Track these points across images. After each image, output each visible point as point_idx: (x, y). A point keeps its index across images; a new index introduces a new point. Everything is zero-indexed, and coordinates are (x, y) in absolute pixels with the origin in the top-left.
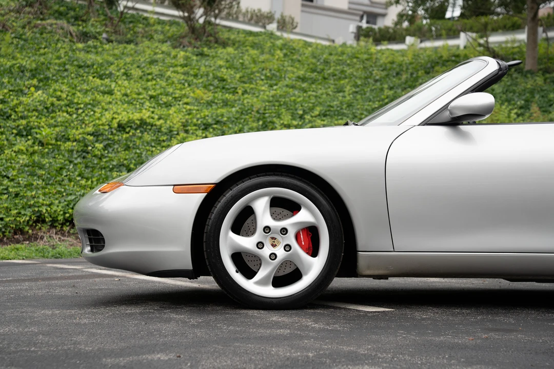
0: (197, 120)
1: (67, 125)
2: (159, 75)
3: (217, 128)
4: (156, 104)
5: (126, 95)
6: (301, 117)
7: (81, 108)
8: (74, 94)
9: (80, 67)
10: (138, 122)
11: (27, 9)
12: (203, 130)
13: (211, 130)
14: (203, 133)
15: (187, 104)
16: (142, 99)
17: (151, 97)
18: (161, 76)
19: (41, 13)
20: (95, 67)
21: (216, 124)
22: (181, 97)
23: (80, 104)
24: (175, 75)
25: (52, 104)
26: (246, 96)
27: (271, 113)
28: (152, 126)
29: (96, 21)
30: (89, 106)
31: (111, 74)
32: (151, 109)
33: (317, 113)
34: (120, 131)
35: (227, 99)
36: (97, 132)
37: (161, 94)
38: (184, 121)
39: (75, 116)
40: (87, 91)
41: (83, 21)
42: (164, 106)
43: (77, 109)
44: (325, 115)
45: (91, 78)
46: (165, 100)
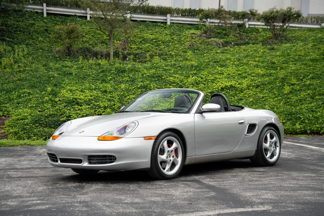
0: (255, 84)
1: (202, 89)
2: (246, 63)
3: (262, 87)
4: (240, 77)
5: (229, 74)
6: (302, 80)
7: (209, 82)
8: (208, 76)
9: (215, 62)
10: (229, 87)
11: (204, 35)
12: (256, 88)
13: (259, 88)
14: (255, 89)
15: (253, 76)
16: (234, 76)
17: (239, 74)
18: (247, 64)
19: (210, 35)
20: (221, 62)
21: (262, 85)
22: (251, 74)
23: (209, 80)
24: (253, 62)
25: (199, 81)
26: (282, 70)
27: (289, 78)
28: (235, 87)
29: (233, 35)
30: (213, 81)
31: (226, 64)
32: (237, 80)
33: (309, 77)
34: (222, 91)
35: (271, 72)
36: (212, 92)
37: (243, 73)
38: (249, 84)
39: (206, 85)
40: (214, 73)
41: (228, 35)
42: (243, 78)
43: (208, 82)
44: (313, 79)
45: (218, 67)
46: (244, 75)
